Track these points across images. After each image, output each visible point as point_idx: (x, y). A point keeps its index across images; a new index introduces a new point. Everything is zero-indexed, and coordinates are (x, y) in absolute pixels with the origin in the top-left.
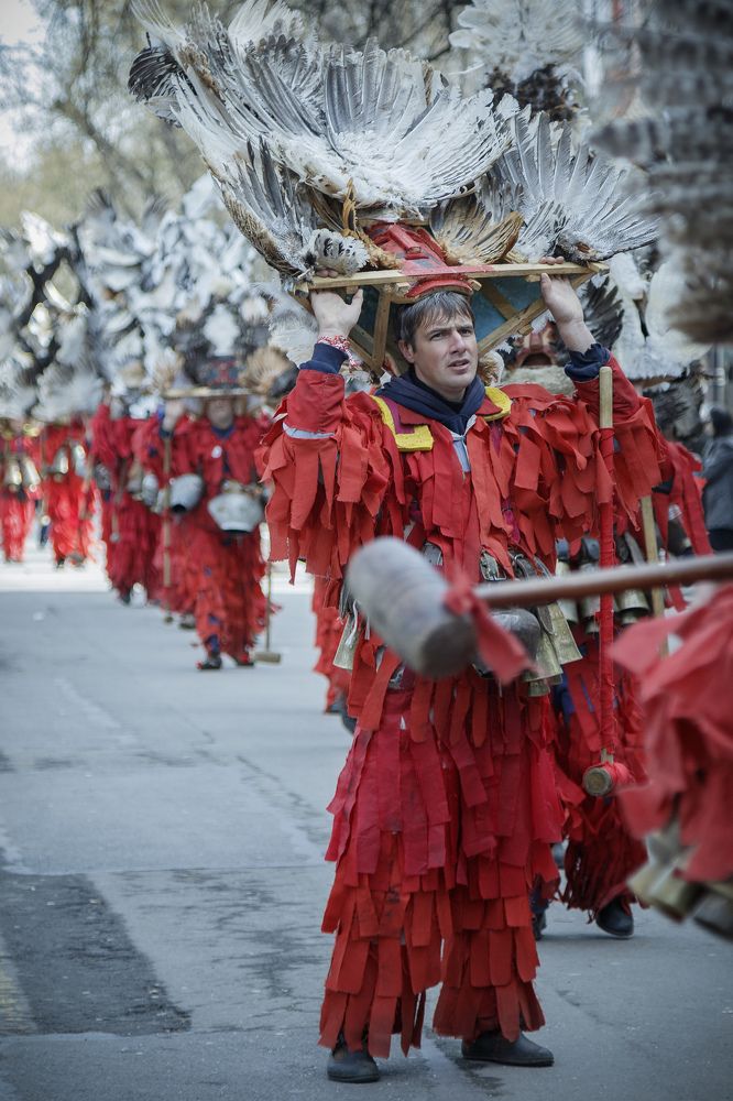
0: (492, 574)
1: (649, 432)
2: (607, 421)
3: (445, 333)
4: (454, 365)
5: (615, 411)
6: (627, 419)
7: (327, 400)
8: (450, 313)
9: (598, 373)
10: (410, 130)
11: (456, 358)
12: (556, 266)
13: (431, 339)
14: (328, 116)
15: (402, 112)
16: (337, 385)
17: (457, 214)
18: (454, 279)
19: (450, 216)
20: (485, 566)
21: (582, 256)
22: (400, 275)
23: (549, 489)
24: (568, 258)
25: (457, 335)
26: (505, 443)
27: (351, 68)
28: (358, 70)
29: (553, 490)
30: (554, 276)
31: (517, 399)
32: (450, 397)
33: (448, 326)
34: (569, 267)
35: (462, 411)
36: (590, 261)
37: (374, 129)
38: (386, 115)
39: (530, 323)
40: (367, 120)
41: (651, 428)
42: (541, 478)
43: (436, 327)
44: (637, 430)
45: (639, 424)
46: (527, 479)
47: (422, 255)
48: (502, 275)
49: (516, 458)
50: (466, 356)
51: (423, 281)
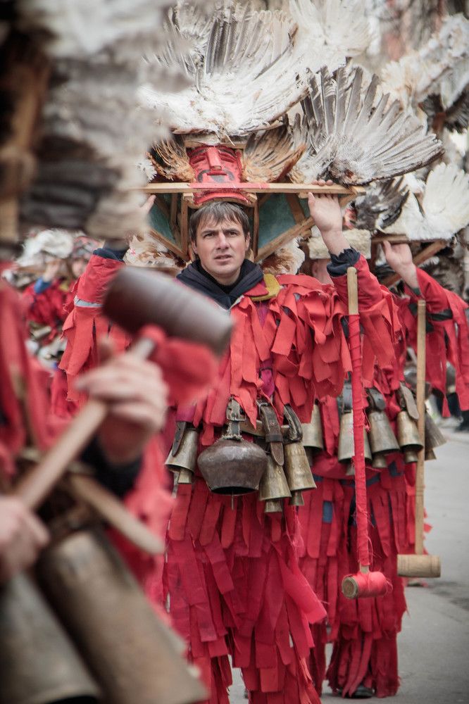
0: (233, 415)
1: (386, 321)
2: (353, 309)
3: (213, 234)
4: (219, 258)
5: (360, 302)
6: (369, 307)
7: (103, 278)
8: (219, 218)
9: (346, 272)
10: (260, 74)
11: (220, 254)
12: (326, 187)
13: (204, 237)
14: (205, 60)
15: (260, 60)
16: (113, 267)
17: (269, 142)
18: (234, 192)
19: (263, 143)
20: (231, 409)
21: (347, 180)
22: (187, 187)
23: (300, 356)
24: (336, 181)
25: (222, 236)
26: (270, 319)
27: (234, 23)
28: (238, 25)
29: (303, 357)
30: (319, 195)
31: (287, 285)
32: (221, 281)
33: (215, 229)
34: (337, 188)
35: (232, 292)
36: (351, 185)
37: (236, 72)
38: (248, 61)
39: (310, 229)
40: (235, 64)
41: (388, 316)
42: (293, 347)
43: (207, 228)
44: (375, 318)
45: (376, 313)
46: (283, 347)
47: (222, 172)
48: (276, 192)
49: (277, 330)
50: (229, 252)
51: (208, 192)
